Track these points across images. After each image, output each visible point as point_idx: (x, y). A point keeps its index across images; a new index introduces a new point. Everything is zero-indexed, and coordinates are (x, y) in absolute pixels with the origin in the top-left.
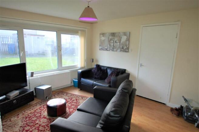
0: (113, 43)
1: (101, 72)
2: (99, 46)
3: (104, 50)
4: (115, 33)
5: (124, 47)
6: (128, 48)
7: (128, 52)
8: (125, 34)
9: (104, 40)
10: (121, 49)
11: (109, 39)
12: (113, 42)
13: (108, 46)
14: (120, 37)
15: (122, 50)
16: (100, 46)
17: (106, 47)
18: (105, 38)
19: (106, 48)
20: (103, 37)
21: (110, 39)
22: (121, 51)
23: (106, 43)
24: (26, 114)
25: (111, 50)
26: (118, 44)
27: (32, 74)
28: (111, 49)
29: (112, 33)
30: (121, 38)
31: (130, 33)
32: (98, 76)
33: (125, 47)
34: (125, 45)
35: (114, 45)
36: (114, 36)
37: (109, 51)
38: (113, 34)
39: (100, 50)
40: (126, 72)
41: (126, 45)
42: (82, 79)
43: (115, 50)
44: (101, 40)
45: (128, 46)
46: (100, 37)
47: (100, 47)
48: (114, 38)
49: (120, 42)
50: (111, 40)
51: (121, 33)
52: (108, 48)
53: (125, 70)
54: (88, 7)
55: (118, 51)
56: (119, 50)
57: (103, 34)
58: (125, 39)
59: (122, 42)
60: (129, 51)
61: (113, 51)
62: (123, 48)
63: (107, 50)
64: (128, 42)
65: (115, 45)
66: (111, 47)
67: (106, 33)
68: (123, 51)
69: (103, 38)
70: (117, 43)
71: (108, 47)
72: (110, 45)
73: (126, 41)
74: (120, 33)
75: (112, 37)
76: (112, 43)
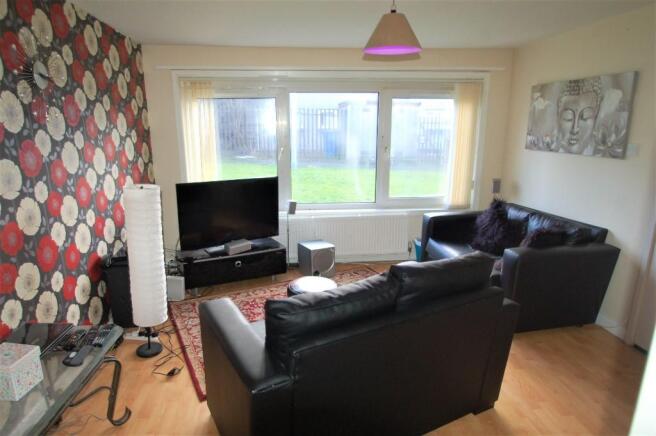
0: (573, 120)
1: (501, 229)
2: (526, 132)
3: (540, 149)
4: (583, 80)
5: (610, 136)
6: (624, 143)
7: (623, 156)
8: (616, 81)
9: (543, 111)
10: (597, 143)
11: (558, 107)
12: (570, 117)
13: (556, 132)
14: (597, 94)
15: (600, 150)
16: (529, 134)
17: (547, 136)
18: (547, 102)
19: (548, 139)
20: (541, 100)
21: (561, 105)
22: (596, 152)
23: (550, 122)
24: (253, 296)
25: (561, 150)
26: (590, 122)
27: (293, 208)
28: (563, 146)
29: (570, 82)
30: (602, 99)
31: (637, 75)
32: (489, 241)
33: (613, 137)
34: (613, 128)
35: (573, 127)
36: (578, 94)
37: (557, 151)
38: (575, 87)
39: (527, 148)
40: (608, 241)
41: (617, 127)
42: (432, 242)
43: (575, 148)
44: (534, 108)
45: (624, 132)
46: (532, 98)
47: (530, 138)
48: (576, 102)
49: (596, 117)
50: (566, 109)
51: (602, 77)
52: (552, 142)
53: (604, 232)
54: (393, 11)
55: (585, 153)
56: (589, 150)
57: (542, 89)
58: (617, 102)
59: (602, 115)
60: (629, 153)
61: (570, 152)
62: (604, 142)
63: (548, 148)
64: (625, 115)
65: (576, 130)
66: (564, 136)
67: (552, 84)
68: (605, 154)
69: (540, 104)
70: (585, 120)
71: (552, 137)
72: (561, 129)
73: (620, 109)
74: (599, 78)
75: (573, 98)
76: (569, 120)
